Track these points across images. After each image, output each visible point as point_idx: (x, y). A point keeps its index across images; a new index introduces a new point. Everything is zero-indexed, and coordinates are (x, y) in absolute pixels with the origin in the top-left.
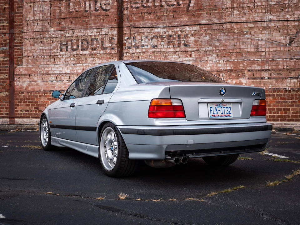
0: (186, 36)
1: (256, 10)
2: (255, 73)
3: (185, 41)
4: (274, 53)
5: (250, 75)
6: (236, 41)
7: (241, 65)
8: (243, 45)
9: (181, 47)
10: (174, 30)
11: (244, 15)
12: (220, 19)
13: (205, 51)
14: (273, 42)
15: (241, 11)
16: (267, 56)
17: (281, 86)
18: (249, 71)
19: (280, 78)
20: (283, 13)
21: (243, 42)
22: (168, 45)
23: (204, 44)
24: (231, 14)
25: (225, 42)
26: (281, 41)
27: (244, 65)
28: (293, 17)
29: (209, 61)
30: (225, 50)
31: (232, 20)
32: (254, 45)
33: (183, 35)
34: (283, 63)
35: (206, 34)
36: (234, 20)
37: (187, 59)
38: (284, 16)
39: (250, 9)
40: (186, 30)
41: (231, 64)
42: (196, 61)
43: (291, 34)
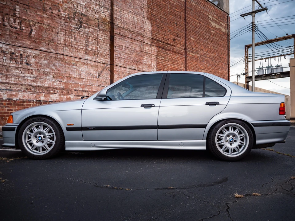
0: (28, 57)
1: (80, 51)
2: (79, 92)
3: (26, 60)
4: (90, 81)
5: (76, 93)
6: (67, 68)
7: (70, 86)
8: (71, 72)
9: (23, 65)
10: (17, 49)
11: (72, 52)
12: (56, 51)
13: (44, 72)
14: (90, 74)
15: (70, 49)
16: (86, 82)
18: (75, 90)
20: (95, 57)
21: (72, 70)
22: (11, 61)
23: (43, 66)
24: (64, 49)
25: (59, 67)
26: (94, 74)
27: (72, 86)
28: (100, 61)
29: (47, 79)
30: (59, 73)
31: (64, 53)
32: (78, 73)
33: (25, 55)
34: (95, 88)
35: (45, 59)
36: (66, 54)
37: (28, 75)
38: (96, 59)
39: (76, 49)
40: (28, 52)
41: (64, 84)
42: (36, 78)
43: (99, 71)
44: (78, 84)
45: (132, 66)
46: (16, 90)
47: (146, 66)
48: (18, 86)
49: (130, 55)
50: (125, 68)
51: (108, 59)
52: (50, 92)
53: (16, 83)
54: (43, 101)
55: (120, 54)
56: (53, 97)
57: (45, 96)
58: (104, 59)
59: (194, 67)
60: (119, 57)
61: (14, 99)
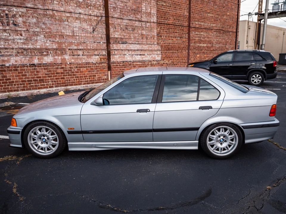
0: (14, 16)
1: (70, 3)
2: (73, 51)
3: (13, 20)
4: (84, 38)
5: (70, 53)
6: (58, 25)
7: (63, 45)
8: (63, 29)
9: (10, 26)
11: (62, 6)
12: (44, 6)
13: (34, 32)
14: (83, 30)
15: (59, 2)
16: (80, 39)
17: (91, 61)
18: (69, 49)
19: (89, 55)
20: (87, 9)
21: (63, 27)
23: (32, 25)
24: (52, 3)
25: (50, 25)
26: (88, 30)
27: (65, 45)
28: (93, 13)
29: (39, 40)
30: (50, 32)
31: (53, 8)
32: (71, 30)
33: (11, 15)
34: (90, 45)
35: (33, 17)
36: (55, 9)
37: (18, 37)
38: (89, 11)
39: (66, 1)
40: (13, 10)
41: (56, 43)
42: (26, 39)
43: (93, 25)
44: (72, 42)
45: (130, 16)
46: (7, 55)
47: (145, 15)
48: (8, 50)
49: (127, 3)
50: (122, 19)
51: (102, 10)
52: (43, 54)
53: (6, 47)
54: (37, 64)
55: (115, 3)
56: (47, 59)
57: (38, 59)
58: (98, 11)
59: (198, 11)
60: (114, 7)
61: (7, 65)
